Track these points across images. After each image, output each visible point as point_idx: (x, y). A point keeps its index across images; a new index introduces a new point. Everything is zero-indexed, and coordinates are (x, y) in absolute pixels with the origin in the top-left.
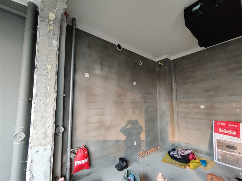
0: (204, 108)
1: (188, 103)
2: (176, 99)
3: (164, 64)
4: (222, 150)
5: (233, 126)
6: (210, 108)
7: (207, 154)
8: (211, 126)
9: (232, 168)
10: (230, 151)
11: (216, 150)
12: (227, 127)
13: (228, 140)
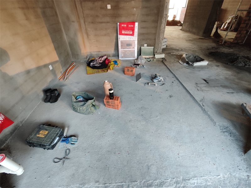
0: (110, 8)
1: (93, 1)
4: (124, 49)
5: (131, 26)
10: (128, 48)
11: (121, 50)
12: (127, 29)
13: (128, 40)
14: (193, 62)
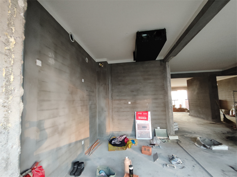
0: (130, 103)
1: (120, 100)
2: (112, 97)
3: (103, 66)
4: (140, 130)
5: (145, 114)
6: (134, 103)
7: (132, 135)
8: (134, 115)
9: (146, 140)
10: (144, 130)
11: (137, 131)
12: (142, 115)
13: (143, 123)
14: (211, 145)
